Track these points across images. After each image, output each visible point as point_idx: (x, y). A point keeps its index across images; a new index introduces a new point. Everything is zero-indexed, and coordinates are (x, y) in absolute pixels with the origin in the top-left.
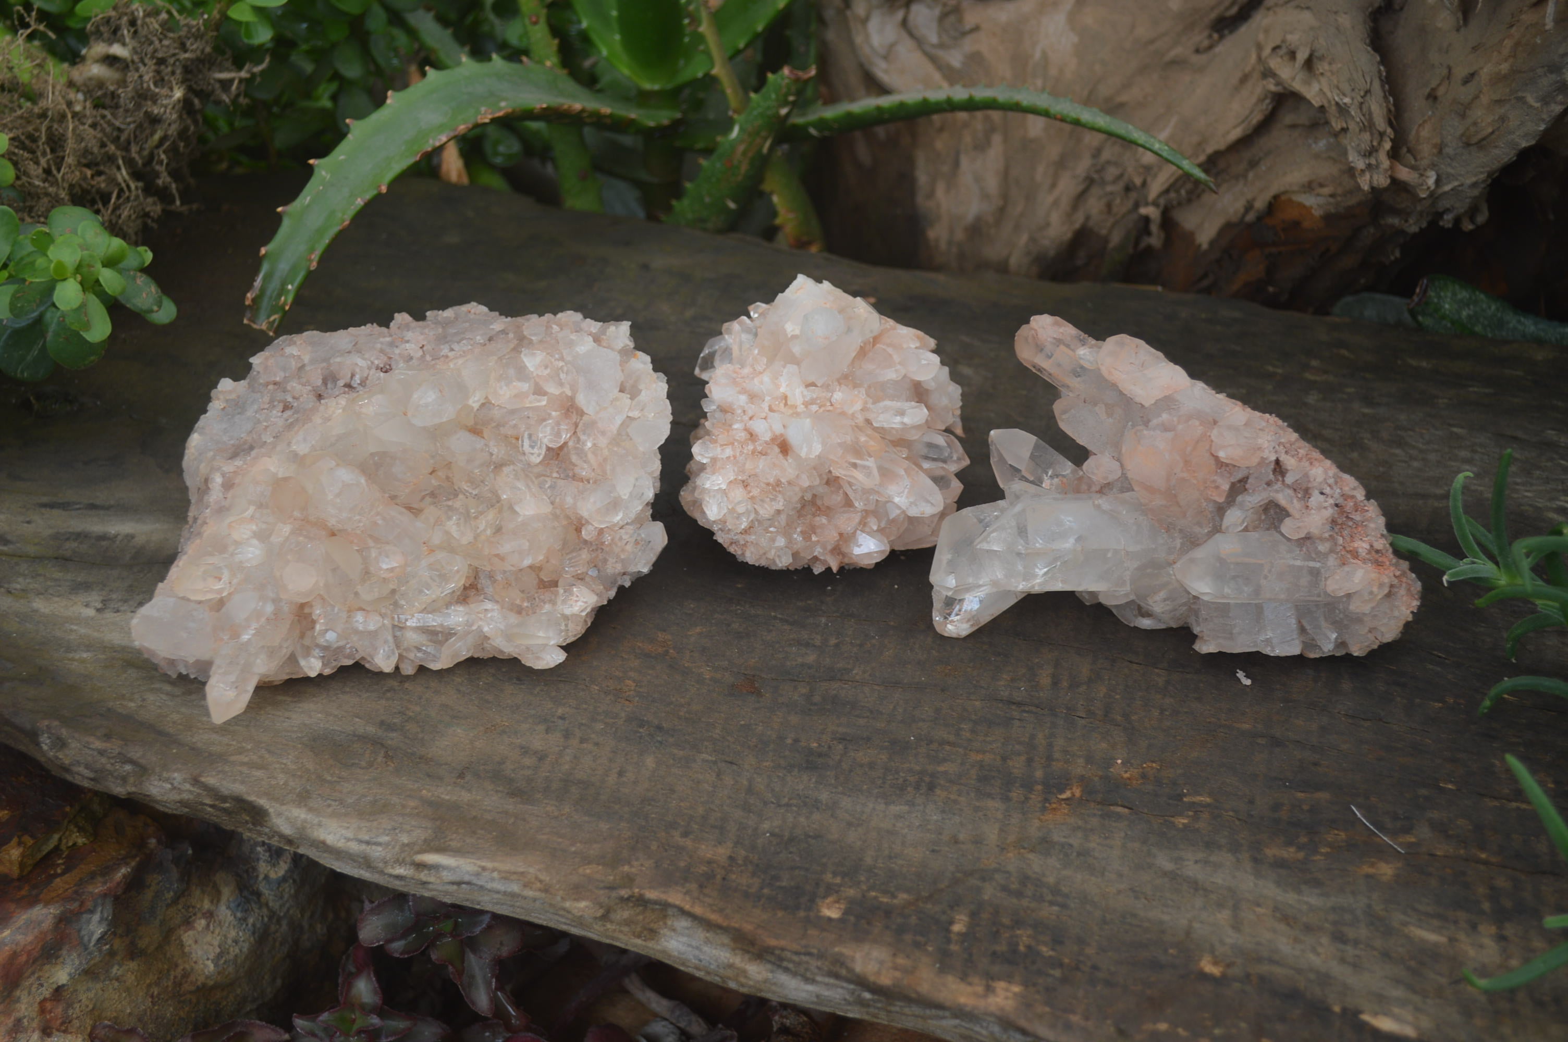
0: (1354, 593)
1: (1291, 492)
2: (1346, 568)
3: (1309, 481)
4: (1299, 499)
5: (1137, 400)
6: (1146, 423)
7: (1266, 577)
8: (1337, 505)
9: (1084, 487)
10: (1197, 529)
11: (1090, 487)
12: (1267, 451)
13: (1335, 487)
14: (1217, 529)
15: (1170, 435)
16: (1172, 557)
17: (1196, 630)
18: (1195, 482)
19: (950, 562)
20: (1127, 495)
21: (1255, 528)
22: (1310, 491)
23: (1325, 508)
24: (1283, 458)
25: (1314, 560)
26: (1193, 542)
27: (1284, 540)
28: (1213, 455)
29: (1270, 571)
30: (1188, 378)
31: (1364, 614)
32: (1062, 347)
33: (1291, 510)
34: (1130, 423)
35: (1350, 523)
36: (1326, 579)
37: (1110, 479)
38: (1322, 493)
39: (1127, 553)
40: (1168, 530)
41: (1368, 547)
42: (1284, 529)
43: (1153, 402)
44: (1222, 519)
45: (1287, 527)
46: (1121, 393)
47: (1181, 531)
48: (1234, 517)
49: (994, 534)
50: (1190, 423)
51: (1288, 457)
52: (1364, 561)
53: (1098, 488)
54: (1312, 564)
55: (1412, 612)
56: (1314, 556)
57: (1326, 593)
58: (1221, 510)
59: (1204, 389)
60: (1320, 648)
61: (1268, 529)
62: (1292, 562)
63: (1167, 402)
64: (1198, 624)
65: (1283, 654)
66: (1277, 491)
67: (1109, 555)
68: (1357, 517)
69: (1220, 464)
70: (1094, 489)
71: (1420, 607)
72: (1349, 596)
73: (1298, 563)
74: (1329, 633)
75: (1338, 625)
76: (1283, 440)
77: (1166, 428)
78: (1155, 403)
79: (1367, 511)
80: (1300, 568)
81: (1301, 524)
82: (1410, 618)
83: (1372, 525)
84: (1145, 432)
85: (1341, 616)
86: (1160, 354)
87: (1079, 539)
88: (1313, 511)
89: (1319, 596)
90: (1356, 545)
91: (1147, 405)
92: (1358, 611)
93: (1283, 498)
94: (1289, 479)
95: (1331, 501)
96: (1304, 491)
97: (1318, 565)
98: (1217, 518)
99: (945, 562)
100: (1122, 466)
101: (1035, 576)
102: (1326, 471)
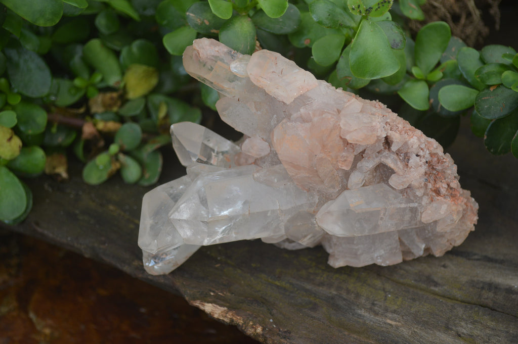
0: (439, 220)
1: (395, 156)
2: (434, 204)
3: (409, 148)
4: (401, 161)
5: (280, 99)
6: (289, 117)
7: (382, 219)
8: (427, 162)
9: (242, 160)
10: (331, 190)
11: (247, 160)
12: (379, 130)
13: (425, 150)
14: (345, 188)
15: (308, 125)
16: (313, 209)
17: (329, 251)
18: (330, 159)
19: (152, 227)
20: (277, 167)
21: (370, 183)
22: (409, 155)
23: (421, 166)
24: (390, 133)
25: (413, 202)
26: (326, 198)
27: (390, 189)
28: (341, 138)
29: (384, 214)
30: (316, 79)
31: (446, 232)
32: (219, 63)
33: (396, 170)
34: (275, 116)
35: (435, 172)
36: (421, 213)
37: (263, 154)
38: (417, 155)
39: (282, 211)
40: (309, 190)
41: (446, 186)
42: (391, 182)
43: (292, 100)
44: (347, 181)
45: (394, 180)
46: (266, 94)
47: (319, 191)
48: (356, 178)
49: (183, 205)
50: (324, 116)
51: (393, 133)
52: (444, 196)
53: (253, 161)
54: (412, 205)
55: (474, 225)
56: (412, 198)
57: (420, 221)
58: (347, 175)
59: (328, 87)
60: (413, 254)
61: (379, 183)
62: (399, 206)
63: (303, 100)
64: (331, 247)
65: (391, 264)
66: (387, 158)
67: (269, 214)
68: (439, 168)
69: (346, 143)
70: (251, 161)
71: (478, 221)
72: (436, 222)
73: (403, 206)
74: (419, 244)
75: (426, 240)
76: (388, 121)
77: (304, 120)
78: (294, 101)
79: (445, 162)
80: (405, 209)
81: (405, 180)
82: (473, 229)
83: (449, 172)
84: (289, 124)
85: (430, 235)
86: (292, 63)
87: (245, 203)
88: (412, 169)
89: (416, 224)
90: (438, 186)
91: (288, 103)
92: (442, 231)
93: (390, 161)
94: (394, 148)
95: (424, 160)
96: (404, 156)
97: (416, 205)
98: (345, 180)
99: (148, 227)
100: (270, 145)
101: (216, 233)
102: (419, 139)
